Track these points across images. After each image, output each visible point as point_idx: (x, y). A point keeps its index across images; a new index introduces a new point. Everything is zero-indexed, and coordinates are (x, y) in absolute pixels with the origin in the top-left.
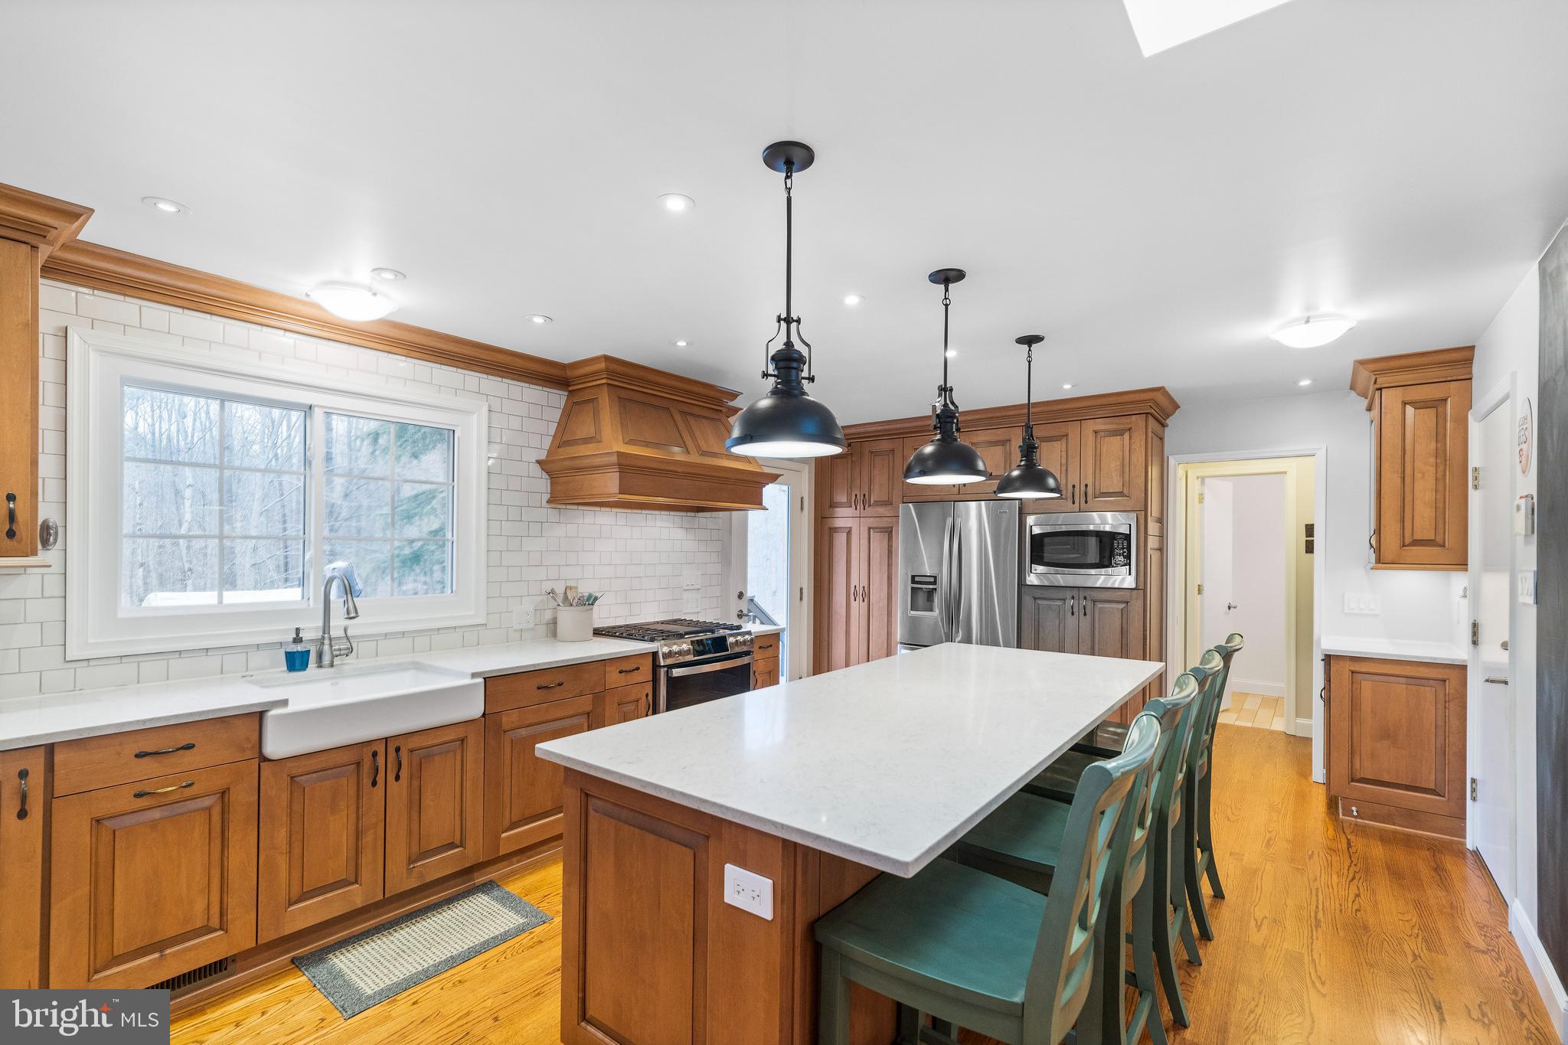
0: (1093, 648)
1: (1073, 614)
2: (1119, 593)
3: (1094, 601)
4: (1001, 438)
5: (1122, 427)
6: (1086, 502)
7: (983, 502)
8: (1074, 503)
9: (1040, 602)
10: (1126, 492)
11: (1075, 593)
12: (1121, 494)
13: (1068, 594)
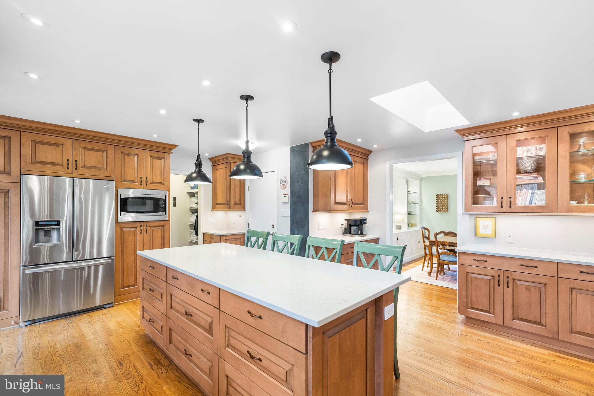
0: (150, 246)
1: (141, 233)
2: (160, 223)
3: (150, 227)
4: (101, 148)
5: (161, 156)
6: (147, 185)
7: (91, 180)
8: (141, 185)
9: (125, 230)
10: (163, 183)
11: (142, 224)
12: (161, 183)
13: (139, 225)
